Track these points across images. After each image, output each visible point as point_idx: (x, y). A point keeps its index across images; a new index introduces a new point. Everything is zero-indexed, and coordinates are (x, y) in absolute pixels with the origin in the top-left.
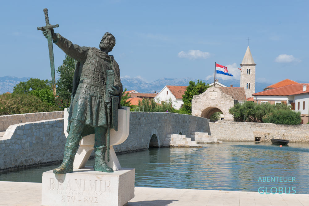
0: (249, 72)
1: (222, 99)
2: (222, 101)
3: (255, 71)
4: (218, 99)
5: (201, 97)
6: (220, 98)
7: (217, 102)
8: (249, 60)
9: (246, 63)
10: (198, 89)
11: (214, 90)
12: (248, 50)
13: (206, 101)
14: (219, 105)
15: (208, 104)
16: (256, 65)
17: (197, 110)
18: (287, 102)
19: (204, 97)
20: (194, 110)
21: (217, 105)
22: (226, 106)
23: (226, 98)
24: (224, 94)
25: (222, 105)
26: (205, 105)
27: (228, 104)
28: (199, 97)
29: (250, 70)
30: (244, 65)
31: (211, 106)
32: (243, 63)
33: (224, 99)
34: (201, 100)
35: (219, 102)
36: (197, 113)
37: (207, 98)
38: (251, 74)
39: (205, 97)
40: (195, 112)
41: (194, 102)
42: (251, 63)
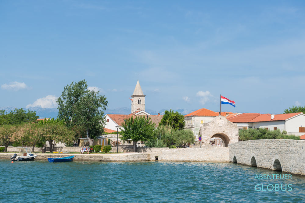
0: (139, 102)
1: (228, 126)
2: (228, 128)
3: (144, 101)
4: (225, 126)
5: (209, 125)
6: (226, 125)
7: (224, 129)
8: (139, 92)
9: (137, 95)
10: (174, 117)
11: (221, 119)
12: (138, 83)
13: (215, 128)
14: (226, 131)
15: (216, 131)
16: (145, 96)
17: (206, 136)
18: (248, 127)
19: (212, 124)
20: (204, 136)
21: (224, 131)
22: (231, 132)
23: (231, 126)
24: (229, 122)
25: (228, 131)
26: (214, 132)
27: (233, 131)
28: (208, 125)
29: (140, 100)
30: (136, 96)
31: (219, 132)
32: (135, 95)
33: (230, 126)
34: (210, 127)
35: (225, 129)
36: (207, 139)
37: (215, 125)
38: (141, 104)
39: (214, 124)
40: (205, 138)
41: (204, 129)
42: (141, 95)
